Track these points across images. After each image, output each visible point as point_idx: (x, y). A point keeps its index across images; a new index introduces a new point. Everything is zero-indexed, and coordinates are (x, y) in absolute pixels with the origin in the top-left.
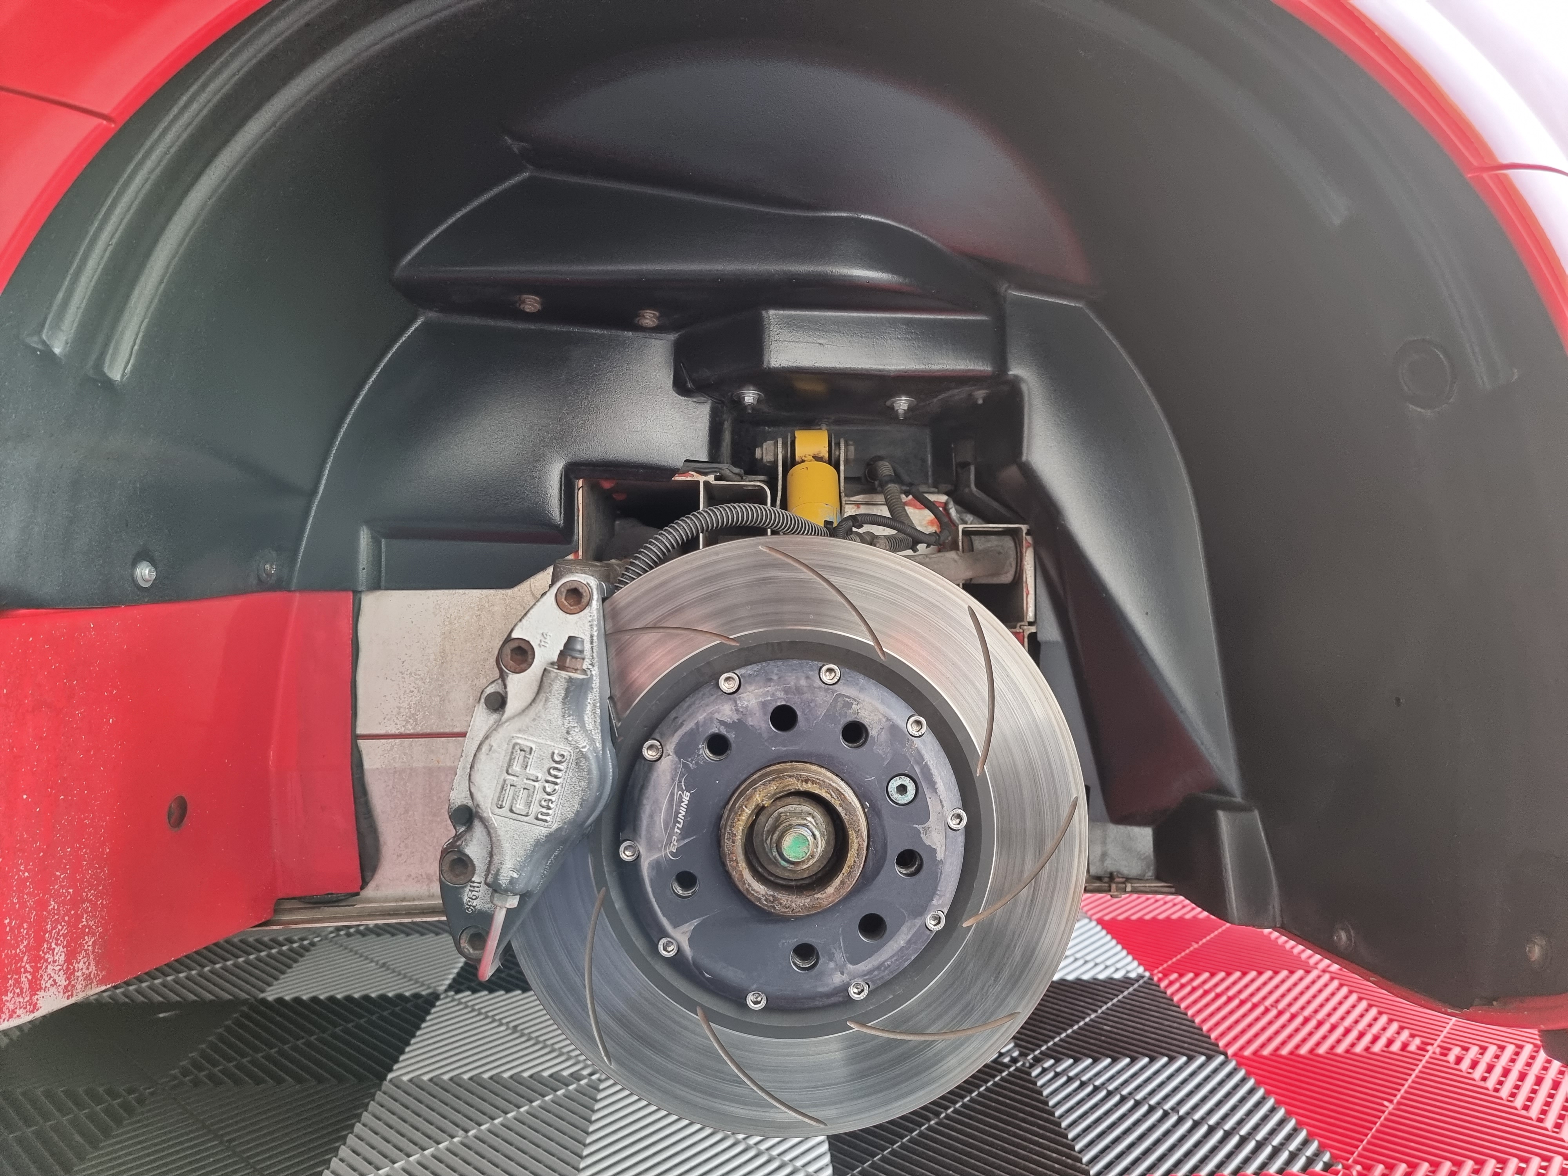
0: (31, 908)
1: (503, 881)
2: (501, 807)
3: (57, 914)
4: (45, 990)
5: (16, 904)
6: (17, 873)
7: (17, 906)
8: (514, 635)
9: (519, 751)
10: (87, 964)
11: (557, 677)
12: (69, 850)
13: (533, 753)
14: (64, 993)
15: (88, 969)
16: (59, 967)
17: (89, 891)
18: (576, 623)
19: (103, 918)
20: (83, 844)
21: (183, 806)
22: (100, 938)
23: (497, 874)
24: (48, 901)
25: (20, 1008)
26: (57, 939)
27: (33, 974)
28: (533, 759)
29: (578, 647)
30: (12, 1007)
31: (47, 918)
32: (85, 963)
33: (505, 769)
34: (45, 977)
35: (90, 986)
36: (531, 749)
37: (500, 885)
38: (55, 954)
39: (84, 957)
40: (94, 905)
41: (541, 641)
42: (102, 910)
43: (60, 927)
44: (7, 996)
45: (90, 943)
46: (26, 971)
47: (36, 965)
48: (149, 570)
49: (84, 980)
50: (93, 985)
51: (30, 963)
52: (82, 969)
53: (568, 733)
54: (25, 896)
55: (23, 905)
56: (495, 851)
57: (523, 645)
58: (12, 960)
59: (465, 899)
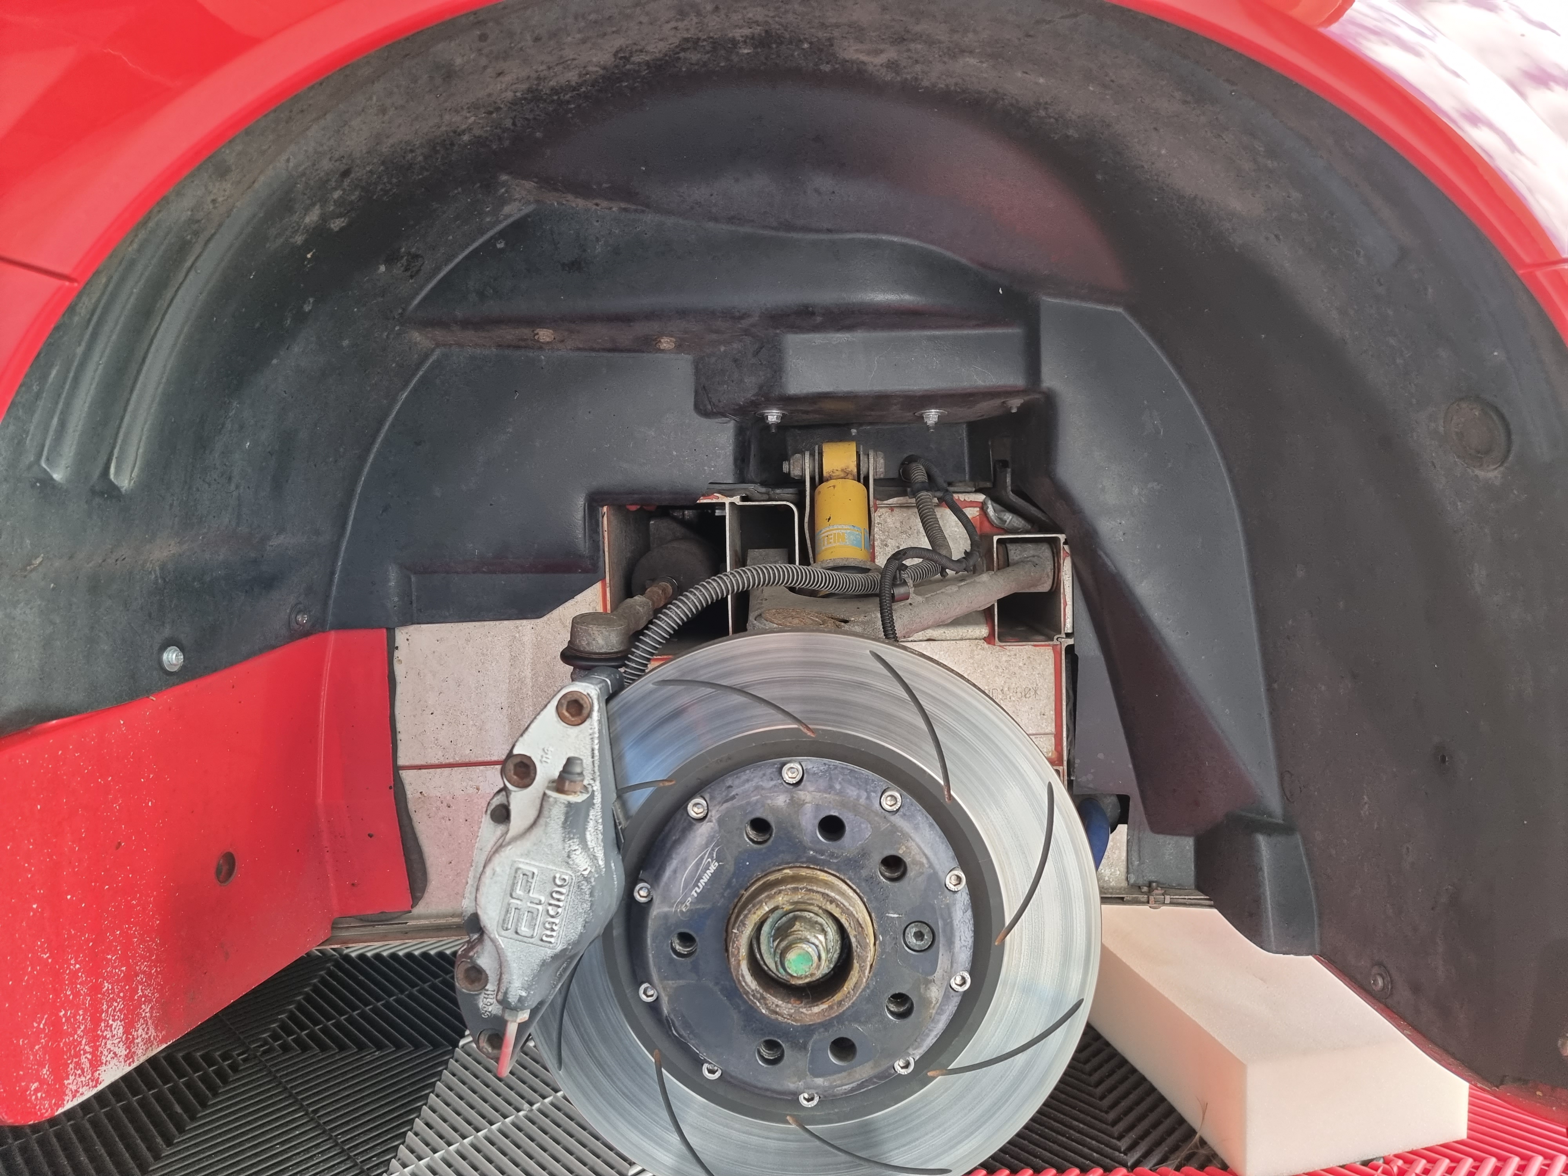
0: (86, 995)
1: (513, 999)
2: (507, 929)
3: (111, 993)
4: (106, 1064)
5: (70, 995)
6: (68, 967)
7: (71, 997)
8: (515, 752)
9: (521, 876)
10: (146, 1029)
11: (556, 802)
12: (118, 933)
13: (535, 877)
14: (125, 1061)
15: (147, 1033)
16: (119, 1040)
17: (142, 963)
18: (577, 736)
19: (159, 984)
20: (132, 923)
21: (230, 860)
22: (156, 1003)
23: (506, 993)
24: (102, 984)
25: (83, 1087)
26: (114, 1016)
27: (93, 1054)
28: (534, 883)
29: (578, 770)
30: (74, 1088)
31: (102, 999)
32: (143, 1029)
33: (508, 893)
34: (105, 1053)
35: (150, 1048)
36: (533, 873)
37: (509, 1003)
38: (113, 1029)
39: (142, 1024)
40: (149, 976)
41: (542, 757)
42: (157, 977)
43: (116, 1004)
44: (69, 1079)
45: (148, 1010)
46: (85, 1052)
47: (95, 1045)
48: (176, 656)
49: (144, 1044)
50: (153, 1046)
51: (88, 1044)
52: (141, 1035)
53: (569, 857)
54: (78, 986)
55: (76, 994)
56: (504, 970)
57: (525, 761)
58: (70, 1048)
59: (481, 1005)
